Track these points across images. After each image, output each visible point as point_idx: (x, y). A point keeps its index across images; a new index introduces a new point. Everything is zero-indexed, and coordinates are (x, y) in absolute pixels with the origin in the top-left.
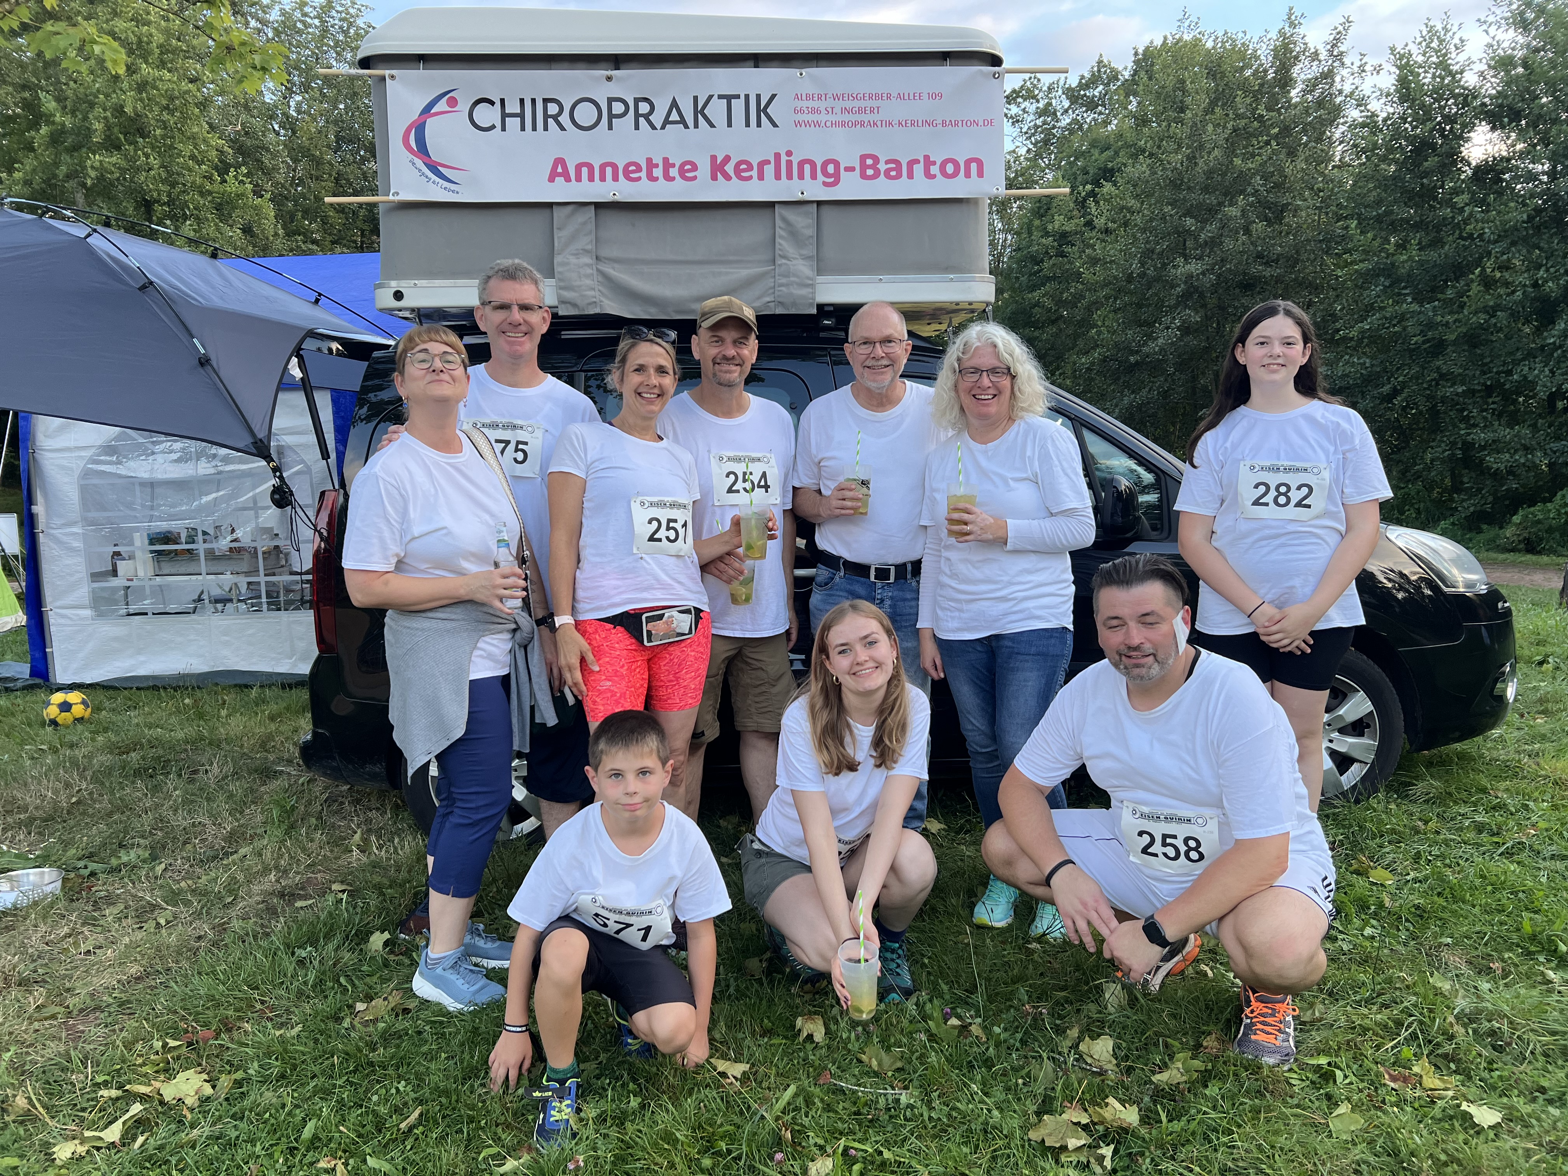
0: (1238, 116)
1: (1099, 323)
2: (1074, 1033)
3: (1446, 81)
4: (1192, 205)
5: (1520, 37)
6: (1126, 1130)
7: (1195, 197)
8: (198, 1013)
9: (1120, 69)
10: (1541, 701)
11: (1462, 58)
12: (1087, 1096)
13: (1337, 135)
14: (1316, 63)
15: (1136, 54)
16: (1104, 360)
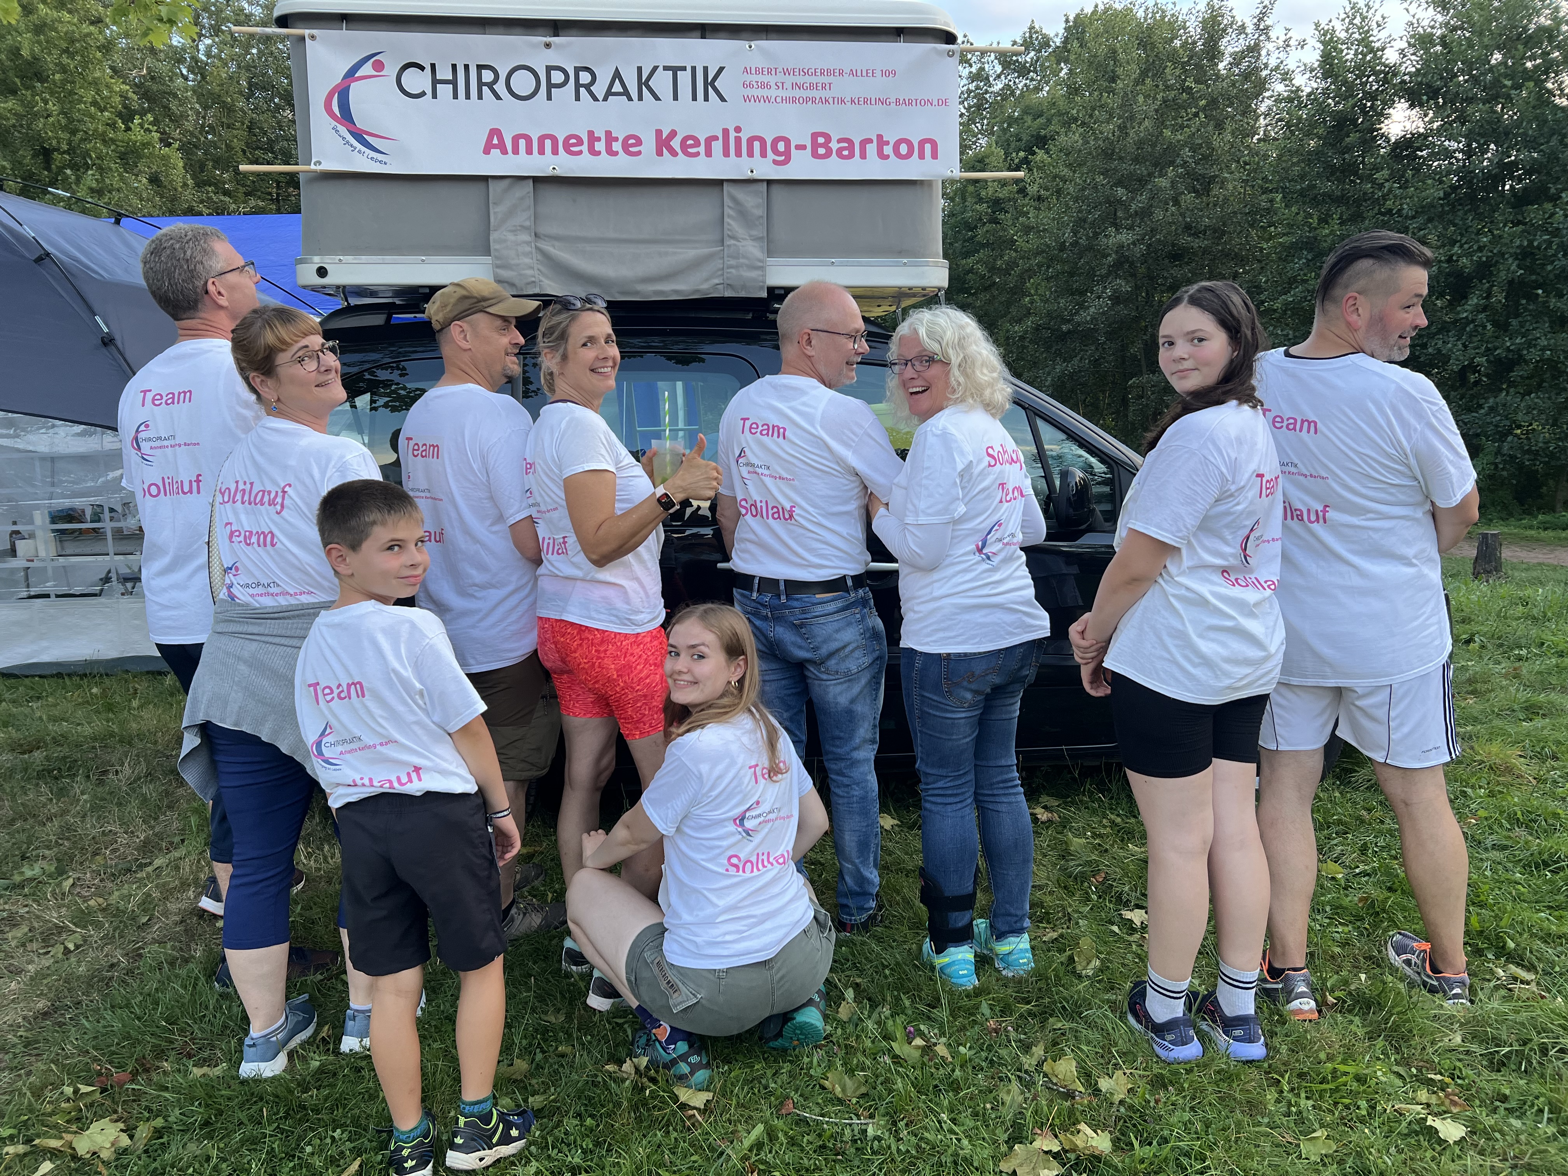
0: (1168, 88)
1: (1032, 292)
2: (1038, 1051)
3: (1368, 58)
4: (1122, 175)
5: (1439, 16)
6: (1098, 1158)
7: (1126, 167)
8: (114, 1053)
9: (1052, 35)
10: (1470, 681)
11: (1383, 35)
12: (1057, 1122)
13: (1263, 108)
14: (1243, 36)
15: (1067, 21)
16: (1037, 329)
